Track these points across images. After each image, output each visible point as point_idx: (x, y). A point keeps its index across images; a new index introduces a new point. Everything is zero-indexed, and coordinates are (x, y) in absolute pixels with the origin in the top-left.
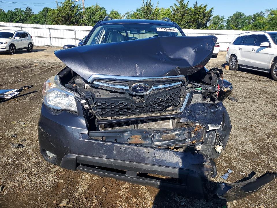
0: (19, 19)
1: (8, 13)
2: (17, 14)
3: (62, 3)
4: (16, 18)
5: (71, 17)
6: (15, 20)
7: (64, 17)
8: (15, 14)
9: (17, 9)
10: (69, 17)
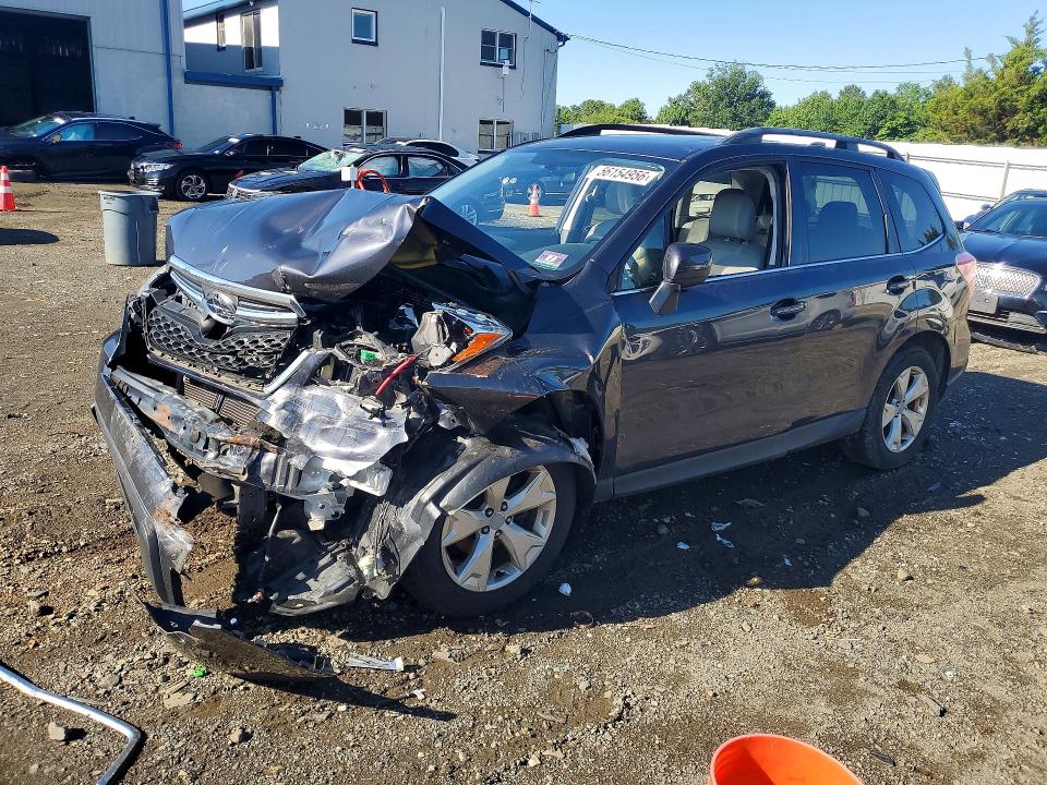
0: (901, 121)
1: (872, 102)
2: (900, 102)
3: (991, 58)
4: (893, 119)
5: (1015, 111)
6: (888, 124)
7: (983, 113)
8: (893, 102)
9: (906, 86)
10: (1005, 111)
